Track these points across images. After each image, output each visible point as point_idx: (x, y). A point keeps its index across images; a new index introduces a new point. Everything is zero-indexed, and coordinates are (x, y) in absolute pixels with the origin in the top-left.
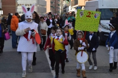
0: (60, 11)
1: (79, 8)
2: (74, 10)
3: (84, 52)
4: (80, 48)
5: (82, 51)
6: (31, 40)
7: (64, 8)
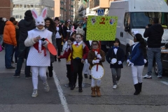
0: (74, 15)
2: (94, 14)
3: (99, 66)
4: (94, 61)
5: (97, 64)
6: (43, 51)
7: (80, 11)
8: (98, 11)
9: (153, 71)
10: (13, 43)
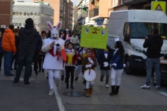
1: (100, 21)
2: (93, 23)
7: (79, 20)
8: (97, 21)
9: (151, 81)
10: (13, 50)
